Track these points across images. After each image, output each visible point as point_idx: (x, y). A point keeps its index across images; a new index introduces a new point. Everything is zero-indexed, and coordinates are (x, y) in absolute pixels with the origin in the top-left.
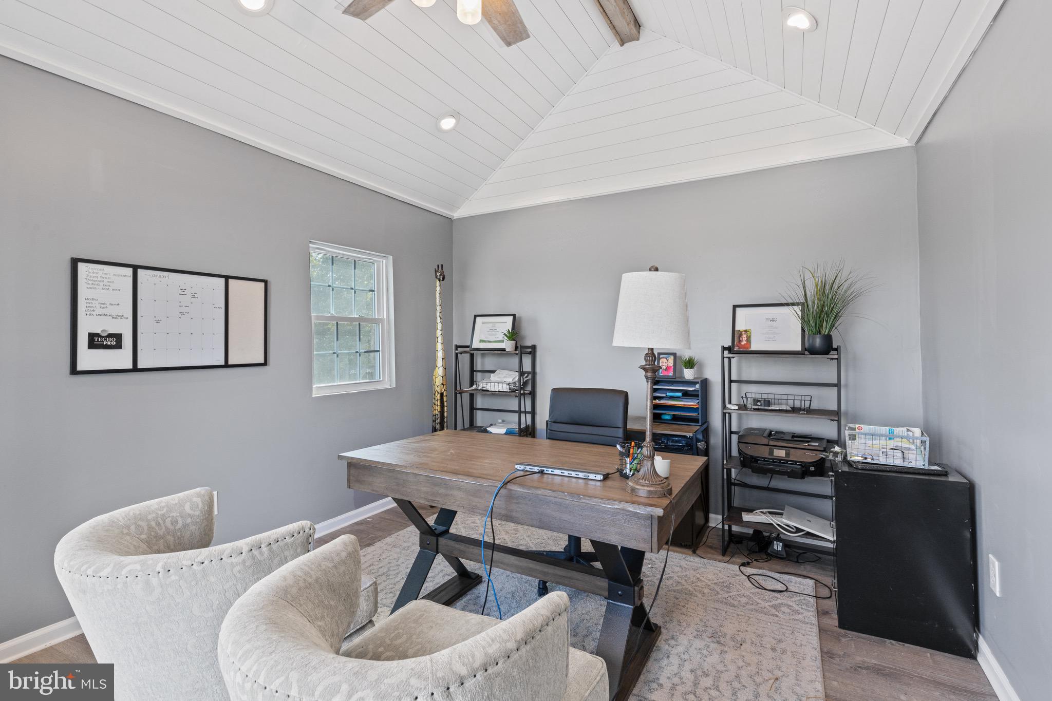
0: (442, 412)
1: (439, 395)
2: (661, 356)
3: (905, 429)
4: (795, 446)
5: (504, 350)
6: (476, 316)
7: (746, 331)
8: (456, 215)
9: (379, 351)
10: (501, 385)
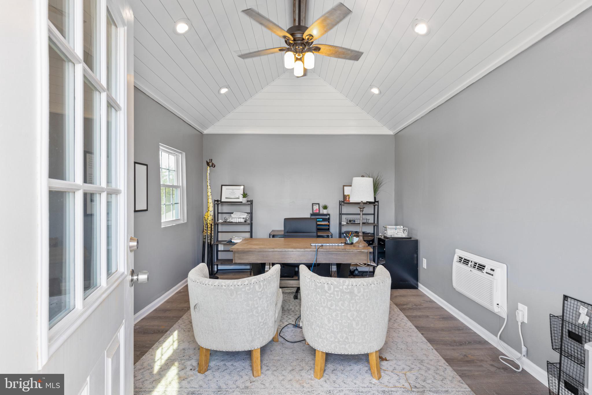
0: (211, 234)
1: (210, 225)
2: (314, 205)
3: (399, 226)
4: (365, 235)
5: (242, 202)
6: (222, 185)
7: (348, 195)
8: (205, 132)
9: (178, 203)
10: (240, 219)
